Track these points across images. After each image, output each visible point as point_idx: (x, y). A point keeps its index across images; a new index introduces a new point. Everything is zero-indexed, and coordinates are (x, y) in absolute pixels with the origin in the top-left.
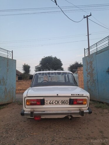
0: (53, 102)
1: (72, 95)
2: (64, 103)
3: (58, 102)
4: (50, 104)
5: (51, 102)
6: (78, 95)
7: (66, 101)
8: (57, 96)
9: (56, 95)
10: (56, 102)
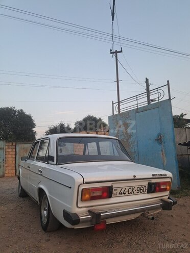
0: (126, 191)
1: (153, 175)
2: (141, 191)
3: (132, 191)
4: (121, 194)
5: (122, 191)
6: (161, 175)
7: (143, 186)
8: (135, 179)
9: (133, 178)
10: (130, 191)
